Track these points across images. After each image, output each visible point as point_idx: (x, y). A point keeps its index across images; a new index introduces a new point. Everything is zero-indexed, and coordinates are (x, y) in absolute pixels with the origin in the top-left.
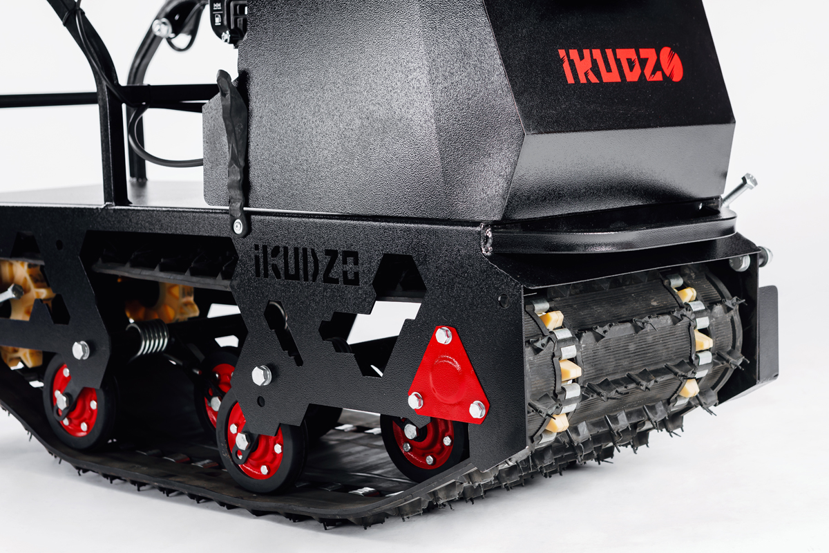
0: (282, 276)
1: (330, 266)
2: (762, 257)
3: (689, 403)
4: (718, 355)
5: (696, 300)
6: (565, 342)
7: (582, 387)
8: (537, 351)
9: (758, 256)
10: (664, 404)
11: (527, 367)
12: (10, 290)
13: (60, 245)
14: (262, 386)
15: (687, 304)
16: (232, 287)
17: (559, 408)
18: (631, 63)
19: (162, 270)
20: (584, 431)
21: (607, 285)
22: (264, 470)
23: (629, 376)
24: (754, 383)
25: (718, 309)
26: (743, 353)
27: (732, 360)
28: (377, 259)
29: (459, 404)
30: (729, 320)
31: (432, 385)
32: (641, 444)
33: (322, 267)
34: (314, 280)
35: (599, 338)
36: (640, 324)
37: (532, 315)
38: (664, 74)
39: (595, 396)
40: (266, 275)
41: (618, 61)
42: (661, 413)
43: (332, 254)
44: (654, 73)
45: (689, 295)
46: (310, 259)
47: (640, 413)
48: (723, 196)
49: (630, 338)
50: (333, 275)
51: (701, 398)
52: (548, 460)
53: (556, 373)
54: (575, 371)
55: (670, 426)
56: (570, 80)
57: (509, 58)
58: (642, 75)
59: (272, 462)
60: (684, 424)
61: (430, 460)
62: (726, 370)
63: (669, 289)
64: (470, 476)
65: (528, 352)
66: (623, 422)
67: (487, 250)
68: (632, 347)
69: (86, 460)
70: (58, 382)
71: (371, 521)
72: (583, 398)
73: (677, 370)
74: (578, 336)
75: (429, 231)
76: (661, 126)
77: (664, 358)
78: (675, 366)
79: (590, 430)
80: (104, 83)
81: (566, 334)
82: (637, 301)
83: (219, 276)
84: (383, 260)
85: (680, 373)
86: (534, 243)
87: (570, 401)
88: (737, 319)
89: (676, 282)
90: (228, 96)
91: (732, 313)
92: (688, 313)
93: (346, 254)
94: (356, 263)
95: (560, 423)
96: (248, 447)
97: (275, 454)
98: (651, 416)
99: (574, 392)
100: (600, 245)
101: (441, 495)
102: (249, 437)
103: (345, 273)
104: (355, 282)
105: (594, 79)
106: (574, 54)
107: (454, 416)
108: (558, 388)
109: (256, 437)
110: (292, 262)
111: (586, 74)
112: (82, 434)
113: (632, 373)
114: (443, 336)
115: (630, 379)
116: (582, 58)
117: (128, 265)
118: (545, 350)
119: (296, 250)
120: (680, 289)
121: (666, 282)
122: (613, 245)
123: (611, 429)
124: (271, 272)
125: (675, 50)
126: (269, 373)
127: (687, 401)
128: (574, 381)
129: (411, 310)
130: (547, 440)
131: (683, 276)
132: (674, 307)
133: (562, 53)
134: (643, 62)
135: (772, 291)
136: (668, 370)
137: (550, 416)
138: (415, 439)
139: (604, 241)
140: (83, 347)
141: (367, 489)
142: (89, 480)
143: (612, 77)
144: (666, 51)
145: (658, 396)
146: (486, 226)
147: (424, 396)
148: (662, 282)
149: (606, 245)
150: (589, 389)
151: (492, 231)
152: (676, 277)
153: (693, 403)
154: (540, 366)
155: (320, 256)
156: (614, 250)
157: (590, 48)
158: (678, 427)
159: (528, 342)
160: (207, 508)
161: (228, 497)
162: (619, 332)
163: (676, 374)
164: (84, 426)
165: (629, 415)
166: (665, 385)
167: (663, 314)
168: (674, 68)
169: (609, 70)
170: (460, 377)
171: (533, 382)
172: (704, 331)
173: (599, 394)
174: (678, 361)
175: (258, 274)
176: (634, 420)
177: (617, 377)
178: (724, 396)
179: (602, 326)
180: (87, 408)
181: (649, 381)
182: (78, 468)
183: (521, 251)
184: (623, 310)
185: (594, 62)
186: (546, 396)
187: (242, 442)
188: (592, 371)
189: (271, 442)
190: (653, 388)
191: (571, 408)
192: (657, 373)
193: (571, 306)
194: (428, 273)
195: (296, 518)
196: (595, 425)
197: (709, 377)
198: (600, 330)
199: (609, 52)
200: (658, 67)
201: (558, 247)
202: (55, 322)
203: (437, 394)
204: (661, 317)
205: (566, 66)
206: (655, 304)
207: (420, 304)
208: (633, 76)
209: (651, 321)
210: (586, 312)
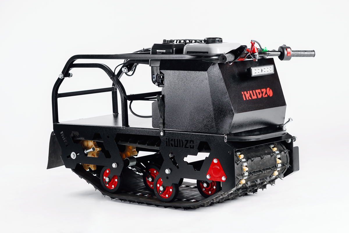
0: (174, 146)
1: (186, 144)
2: (294, 139)
3: (276, 177)
4: (283, 164)
5: (277, 150)
6: (244, 162)
7: (248, 173)
8: (238, 164)
9: (293, 139)
10: (269, 177)
11: (235, 168)
12: (91, 149)
13: (108, 137)
14: (168, 174)
15: (274, 152)
16: (159, 149)
17: (243, 178)
18: (259, 93)
19: (139, 144)
20: (249, 184)
21: (254, 148)
22: (167, 196)
23: (260, 170)
24: (293, 172)
25: (283, 153)
26: (290, 164)
27: (286, 166)
28: (199, 142)
29: (219, 177)
30: (286, 155)
31: (212, 173)
32: (264, 188)
33: (184, 144)
34: (182, 147)
35: (252, 161)
36: (262, 157)
37: (236, 155)
38: (268, 95)
39: (252, 175)
40: (169, 146)
41: (256, 93)
42: (268, 179)
43: (187, 141)
44: (265, 95)
45: (275, 149)
46: (181, 142)
47: (263, 179)
48: (284, 123)
49: (260, 161)
50: (187, 146)
51: (279, 176)
52: (240, 191)
53: (242, 169)
54: (247, 169)
55: (271, 183)
56: (245, 99)
57: (230, 96)
58: (262, 96)
59: (169, 194)
60: (275, 182)
61: (210, 192)
62: (285, 168)
63: (270, 148)
64: (222, 195)
65: (236, 164)
66: (259, 181)
67: (226, 141)
68: (260, 163)
69: (114, 196)
70: (105, 174)
71: (196, 207)
72: (249, 175)
73: (272, 168)
74: (247, 160)
75: (212, 136)
76: (267, 108)
77: (269, 166)
78: (272, 167)
79: (250, 184)
80: (123, 95)
81: (244, 160)
82: (262, 151)
83: (155, 146)
84: (200, 143)
85: (273, 169)
86: (237, 139)
87: (245, 176)
88: (288, 155)
89: (272, 146)
90: (159, 101)
91: (286, 154)
92: (275, 154)
93: (191, 141)
94: (193, 143)
95: (243, 182)
96: (163, 190)
97: (170, 191)
98: (266, 180)
99: (246, 174)
100: (252, 139)
101: (214, 200)
102: (163, 187)
103: (190, 146)
104: (193, 148)
105: (250, 98)
106: (245, 93)
107: (218, 180)
108: (243, 173)
109: (165, 187)
110: (176, 143)
111: (248, 97)
112: (112, 188)
113: (260, 169)
114: (215, 161)
115: (260, 171)
116: (247, 93)
117: (128, 142)
118: (239, 164)
119: (177, 140)
120: (273, 148)
121: (269, 146)
122: (255, 139)
123: (256, 183)
124: (170, 145)
125: (270, 88)
126: (170, 170)
127: (275, 176)
128: (247, 171)
129: (207, 155)
130: (240, 186)
131: (274, 144)
132: (271, 153)
133: (243, 93)
134: (262, 93)
135: (297, 148)
136: (270, 168)
137: (241, 180)
138: (206, 187)
139: (253, 138)
140: (115, 164)
141: (194, 200)
142: (114, 201)
143: (254, 97)
144: (268, 89)
145: (268, 175)
146: (225, 135)
147: (210, 175)
148: (268, 146)
149: (254, 139)
150: (250, 173)
151: (227, 136)
152: (272, 145)
153: (277, 177)
154: (238, 168)
155: (184, 141)
156: (256, 140)
157: (249, 91)
158: (274, 183)
159: (235, 162)
160: (151, 206)
161: (157, 203)
162: (257, 159)
163: (272, 169)
164: (113, 186)
165: (260, 180)
166: (269, 172)
167: (268, 154)
168: (270, 93)
169: (254, 96)
170: (219, 171)
171: (237, 171)
172: (279, 158)
173: (252, 174)
174: (272, 166)
175: (167, 146)
176: (262, 181)
177: (257, 170)
178: (285, 175)
179: (253, 158)
180: (114, 181)
181: (265, 171)
182: (111, 198)
183: (233, 141)
184: (258, 154)
185: (250, 94)
186: (240, 175)
187: (161, 189)
188: (251, 169)
189: (169, 189)
190: (266, 173)
191: (246, 178)
192: (267, 169)
193: (245, 153)
194: (211, 146)
195: (176, 208)
196: (252, 182)
197: (281, 170)
198: (252, 159)
199: (254, 91)
200: (266, 93)
201: (242, 140)
202: (106, 158)
203: (214, 175)
204: (268, 155)
205: (244, 96)
206: (266, 152)
207: (209, 153)
208: (260, 97)
209: (265, 156)
210: (249, 154)
